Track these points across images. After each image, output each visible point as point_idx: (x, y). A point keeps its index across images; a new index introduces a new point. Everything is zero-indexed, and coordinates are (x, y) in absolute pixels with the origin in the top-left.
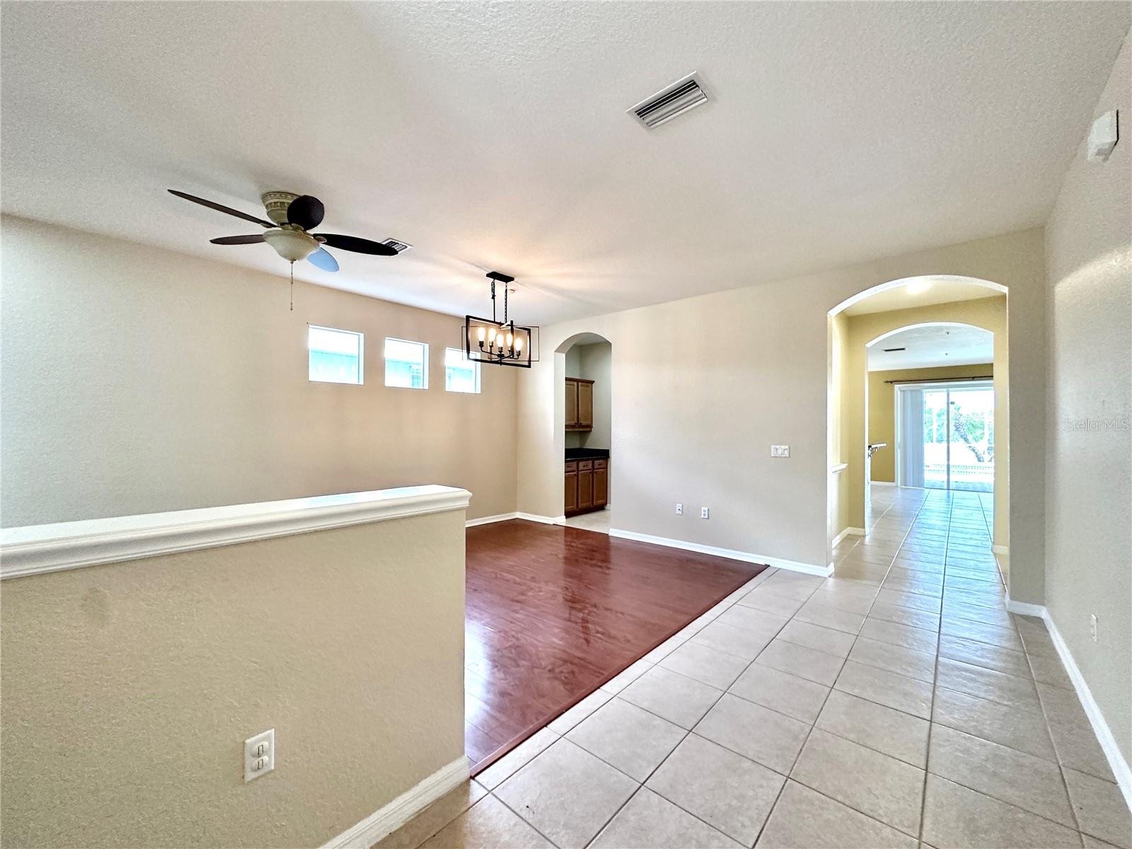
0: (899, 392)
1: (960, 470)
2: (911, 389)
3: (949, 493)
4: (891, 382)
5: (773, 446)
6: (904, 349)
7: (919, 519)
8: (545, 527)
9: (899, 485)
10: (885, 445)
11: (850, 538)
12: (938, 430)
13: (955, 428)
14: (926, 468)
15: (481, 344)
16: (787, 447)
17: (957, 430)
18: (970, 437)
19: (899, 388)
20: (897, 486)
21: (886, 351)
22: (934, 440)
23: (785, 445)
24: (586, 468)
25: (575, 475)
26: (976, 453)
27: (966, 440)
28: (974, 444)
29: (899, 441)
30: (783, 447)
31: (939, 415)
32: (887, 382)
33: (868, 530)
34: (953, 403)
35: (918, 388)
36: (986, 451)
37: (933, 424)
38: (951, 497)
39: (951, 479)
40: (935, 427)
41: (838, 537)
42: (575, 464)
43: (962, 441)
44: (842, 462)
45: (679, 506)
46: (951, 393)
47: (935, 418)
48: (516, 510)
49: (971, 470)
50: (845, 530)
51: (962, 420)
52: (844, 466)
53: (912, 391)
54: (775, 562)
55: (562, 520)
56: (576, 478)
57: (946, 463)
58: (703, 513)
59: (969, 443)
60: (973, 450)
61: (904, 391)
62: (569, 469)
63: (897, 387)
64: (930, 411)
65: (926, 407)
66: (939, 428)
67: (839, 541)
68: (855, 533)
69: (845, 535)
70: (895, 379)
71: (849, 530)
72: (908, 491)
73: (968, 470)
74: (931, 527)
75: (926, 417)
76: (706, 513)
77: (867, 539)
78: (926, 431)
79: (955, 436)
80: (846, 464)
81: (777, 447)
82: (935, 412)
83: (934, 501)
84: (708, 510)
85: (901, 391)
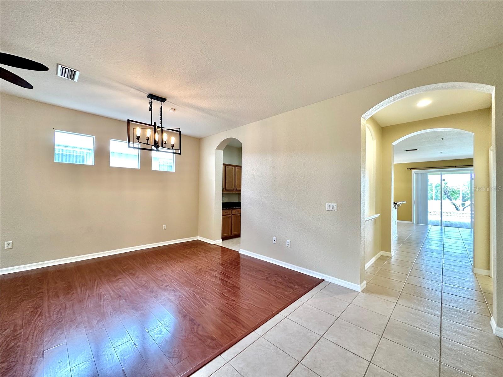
0: (414, 174)
1: (447, 214)
2: (421, 172)
3: (442, 228)
4: (410, 169)
5: (327, 204)
6: (416, 150)
7: (425, 245)
8: (210, 246)
9: (414, 223)
10: (406, 202)
11: (382, 259)
12: (435, 194)
13: (444, 194)
14: (429, 213)
15: (138, 138)
16: (336, 204)
17: (445, 194)
18: (452, 198)
19: (414, 172)
20: (414, 224)
21: (406, 151)
22: (434, 199)
23: (334, 203)
24: (237, 213)
25: (230, 217)
26: (455, 206)
27: (450, 199)
28: (454, 201)
29: (414, 199)
30: (333, 204)
31: (436, 187)
32: (408, 169)
33: (393, 253)
34: (444, 180)
35: (425, 172)
36: (461, 205)
37: (433, 192)
38: (443, 230)
39: (443, 220)
40: (434, 192)
41: (374, 258)
42: (229, 211)
43: (448, 200)
44: (377, 213)
45: (275, 238)
46: (443, 175)
47: (434, 188)
48: (197, 235)
49: (453, 215)
50: (379, 254)
51: (448, 189)
52: (378, 215)
53: (421, 173)
54: (328, 278)
55: (219, 242)
56: (230, 218)
57: (440, 211)
58: (287, 243)
59: (452, 201)
60: (454, 205)
61: (417, 173)
62: (225, 214)
63: (413, 171)
64: (431, 185)
65: (429, 183)
66: (436, 193)
67: (374, 261)
68: (385, 255)
69: (379, 256)
70: (413, 167)
71: (382, 253)
72: (419, 226)
73: (451, 215)
74: (433, 251)
75: (429, 187)
76: (289, 244)
77: (393, 259)
78: (429, 195)
79: (445, 197)
80: (379, 215)
81: (330, 204)
82: (434, 186)
83: (434, 232)
84: (290, 241)
85: (415, 173)
